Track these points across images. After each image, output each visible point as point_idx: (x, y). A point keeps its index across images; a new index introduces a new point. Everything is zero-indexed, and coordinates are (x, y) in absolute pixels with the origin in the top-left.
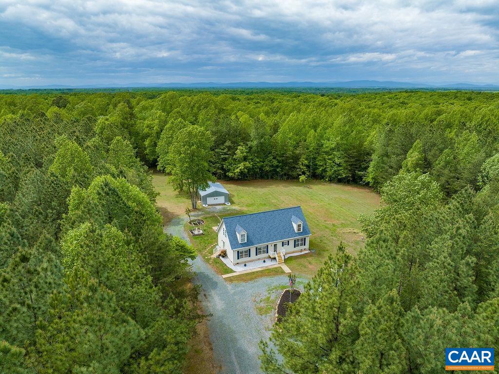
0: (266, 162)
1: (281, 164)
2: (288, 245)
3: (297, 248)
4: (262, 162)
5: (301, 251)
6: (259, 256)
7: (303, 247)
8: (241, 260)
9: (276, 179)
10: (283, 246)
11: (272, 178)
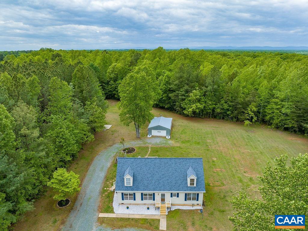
0: (218, 105)
1: (231, 108)
2: (178, 196)
3: (188, 202)
4: (214, 105)
5: (193, 205)
6: (145, 201)
7: (195, 202)
8: (125, 201)
9: (227, 120)
10: (171, 196)
11: (223, 118)
